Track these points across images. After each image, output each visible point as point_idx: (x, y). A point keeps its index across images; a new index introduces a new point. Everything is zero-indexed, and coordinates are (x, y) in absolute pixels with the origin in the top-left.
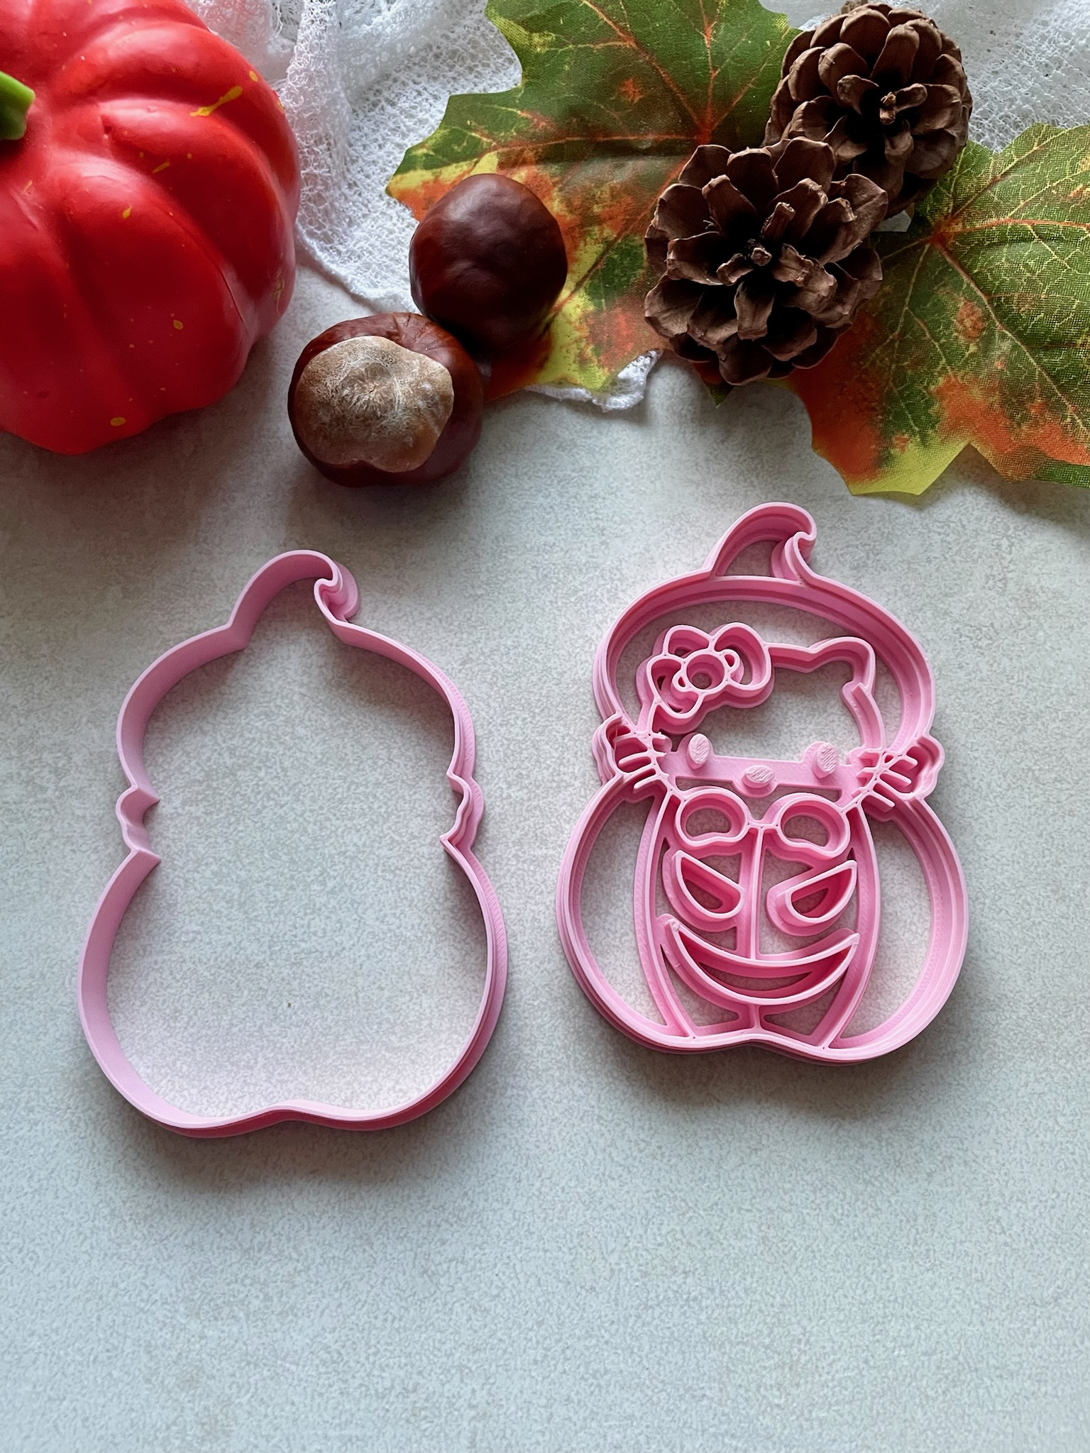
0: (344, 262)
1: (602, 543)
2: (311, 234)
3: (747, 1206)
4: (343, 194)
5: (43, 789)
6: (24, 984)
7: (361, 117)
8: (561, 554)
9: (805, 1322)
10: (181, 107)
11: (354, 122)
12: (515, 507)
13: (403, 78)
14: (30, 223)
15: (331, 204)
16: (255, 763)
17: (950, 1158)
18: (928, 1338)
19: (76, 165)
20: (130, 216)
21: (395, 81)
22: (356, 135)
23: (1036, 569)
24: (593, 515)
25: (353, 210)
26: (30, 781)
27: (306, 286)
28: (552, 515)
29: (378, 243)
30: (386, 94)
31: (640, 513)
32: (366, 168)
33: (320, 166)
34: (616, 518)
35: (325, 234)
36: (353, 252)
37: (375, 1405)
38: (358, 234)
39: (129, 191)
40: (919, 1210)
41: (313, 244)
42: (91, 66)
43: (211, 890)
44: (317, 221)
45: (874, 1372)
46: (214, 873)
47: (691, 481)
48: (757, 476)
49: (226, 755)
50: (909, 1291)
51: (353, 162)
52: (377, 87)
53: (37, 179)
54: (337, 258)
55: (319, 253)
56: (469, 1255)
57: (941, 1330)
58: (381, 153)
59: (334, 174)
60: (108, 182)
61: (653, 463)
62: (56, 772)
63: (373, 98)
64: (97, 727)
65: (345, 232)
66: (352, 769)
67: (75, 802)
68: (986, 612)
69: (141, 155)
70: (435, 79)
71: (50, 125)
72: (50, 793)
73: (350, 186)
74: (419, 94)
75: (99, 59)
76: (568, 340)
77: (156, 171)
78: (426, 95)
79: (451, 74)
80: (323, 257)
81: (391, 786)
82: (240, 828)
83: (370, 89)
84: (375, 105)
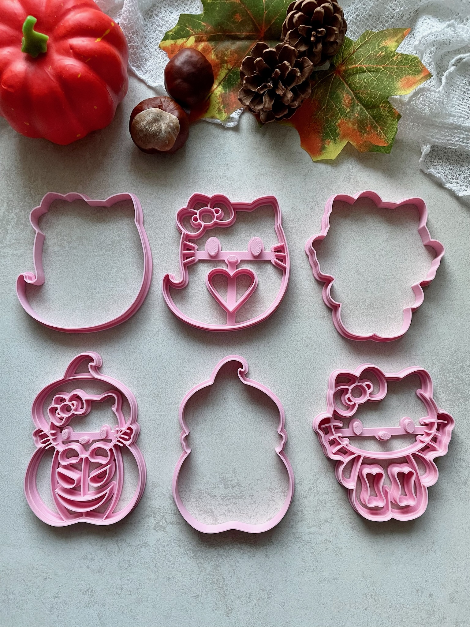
0: (144, 74)
1: (227, 169)
2: (133, 66)
3: (266, 357)
4: (143, 50)
5: (65, 247)
6: (66, 302)
7: (147, 21)
8: (214, 173)
9: (280, 386)
10: (92, 39)
11: (145, 23)
12: (200, 157)
13: (160, 6)
14: (52, 80)
15: (139, 55)
16: (126, 239)
17: (321, 344)
18: (313, 389)
19: (63, 61)
20: (80, 77)
21: (158, 7)
22: (146, 28)
23: (360, 175)
24: (225, 160)
25: (146, 55)
26: (61, 245)
27: (132, 83)
28: (212, 160)
29: (155, 67)
30: (154, 12)
31: (239, 159)
32: (150, 40)
33: (135, 42)
34: (232, 160)
35: (138, 65)
36: (147, 71)
37: (168, 407)
38: (148, 64)
39: (80, 69)
40: (312, 358)
41: (134, 69)
42: (65, 27)
43: (115, 275)
44: (135, 61)
45: (298, 398)
46: (116, 271)
47: (255, 148)
48: (275, 146)
49: (117, 237)
50: (308, 377)
51: (146, 38)
52: (151, 9)
53: (52, 66)
54: (142, 73)
55: (136, 72)
56: (192, 370)
57: (316, 387)
58: (155, 34)
59: (139, 44)
60: (73, 66)
61: (243, 142)
62: (68, 242)
63: (151, 14)
64: (79, 229)
65: (144, 64)
66: (154, 240)
67: (74, 251)
68: (344, 189)
69: (82, 57)
70: (171, 6)
71: (54, 47)
72: (67, 249)
73: (145, 47)
74: (166, 11)
75: (67, 24)
76: (215, 103)
77: (87, 61)
78: (168, 12)
79: (176, 4)
80: (138, 73)
81: (165, 245)
82: (123, 258)
83: (149, 10)
84: (151, 16)
